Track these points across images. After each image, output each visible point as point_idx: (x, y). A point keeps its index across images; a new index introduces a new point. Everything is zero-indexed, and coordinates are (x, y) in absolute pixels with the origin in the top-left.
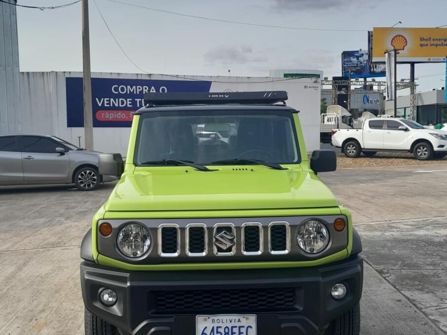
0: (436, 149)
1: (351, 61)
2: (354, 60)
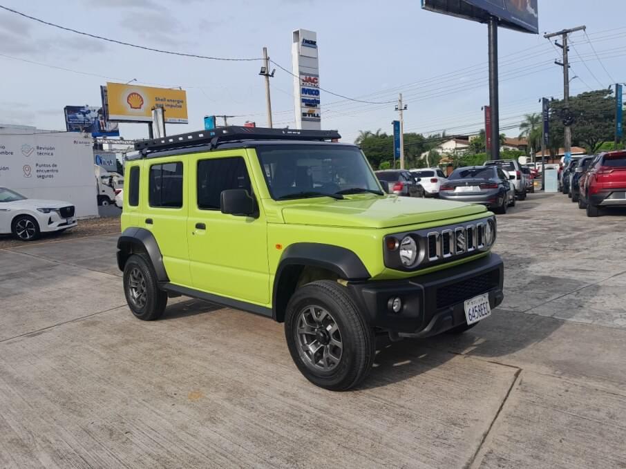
1: (77, 118)
2: (80, 116)
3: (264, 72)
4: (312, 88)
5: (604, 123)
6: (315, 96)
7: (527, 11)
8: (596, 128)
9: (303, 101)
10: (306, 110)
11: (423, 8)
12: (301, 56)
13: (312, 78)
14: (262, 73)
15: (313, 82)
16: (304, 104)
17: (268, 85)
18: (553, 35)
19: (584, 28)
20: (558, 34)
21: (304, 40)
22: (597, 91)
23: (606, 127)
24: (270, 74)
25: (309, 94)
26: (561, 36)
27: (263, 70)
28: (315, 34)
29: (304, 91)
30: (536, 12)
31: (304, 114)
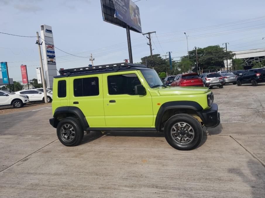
0: (24, 102)
3: (38, 43)
4: (51, 50)
5: (161, 66)
6: (53, 54)
7: (138, 25)
8: (159, 67)
9: (48, 56)
10: (49, 60)
11: (104, 21)
12: (45, 36)
13: (51, 46)
14: (37, 43)
15: (51, 48)
16: (48, 57)
17: (40, 48)
18: (145, 34)
19: (155, 32)
20: (147, 34)
21: (46, 29)
22: (155, 55)
23: (162, 67)
24: (41, 43)
25: (50, 53)
26: (148, 34)
27: (38, 42)
28: (51, 27)
29: (48, 51)
30: (141, 25)
31: (48, 62)
